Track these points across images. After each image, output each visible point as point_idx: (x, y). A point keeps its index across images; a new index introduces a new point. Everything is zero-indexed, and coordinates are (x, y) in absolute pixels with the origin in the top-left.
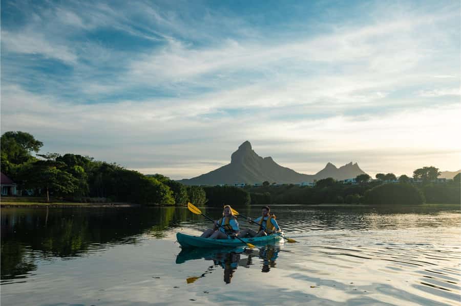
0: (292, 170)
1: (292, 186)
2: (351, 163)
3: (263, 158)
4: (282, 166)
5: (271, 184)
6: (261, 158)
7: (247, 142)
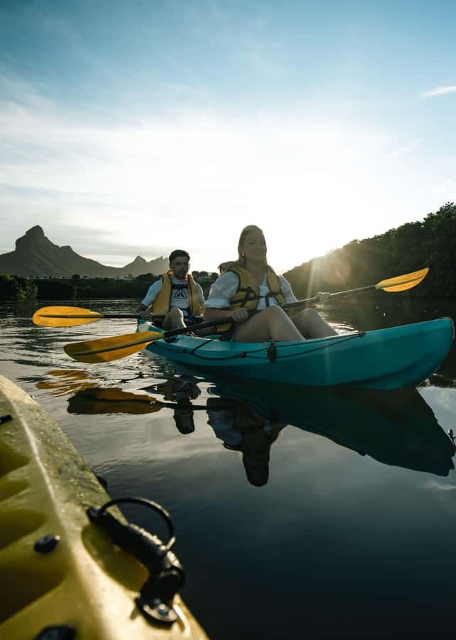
0: (96, 262)
1: (106, 279)
2: (162, 257)
3: (60, 246)
4: (84, 256)
5: (81, 277)
6: (57, 246)
7: (38, 226)
